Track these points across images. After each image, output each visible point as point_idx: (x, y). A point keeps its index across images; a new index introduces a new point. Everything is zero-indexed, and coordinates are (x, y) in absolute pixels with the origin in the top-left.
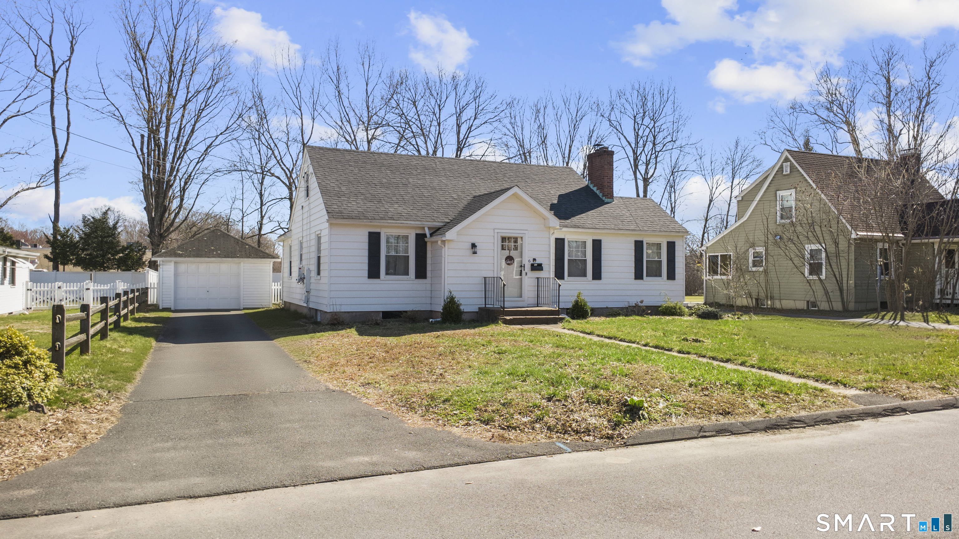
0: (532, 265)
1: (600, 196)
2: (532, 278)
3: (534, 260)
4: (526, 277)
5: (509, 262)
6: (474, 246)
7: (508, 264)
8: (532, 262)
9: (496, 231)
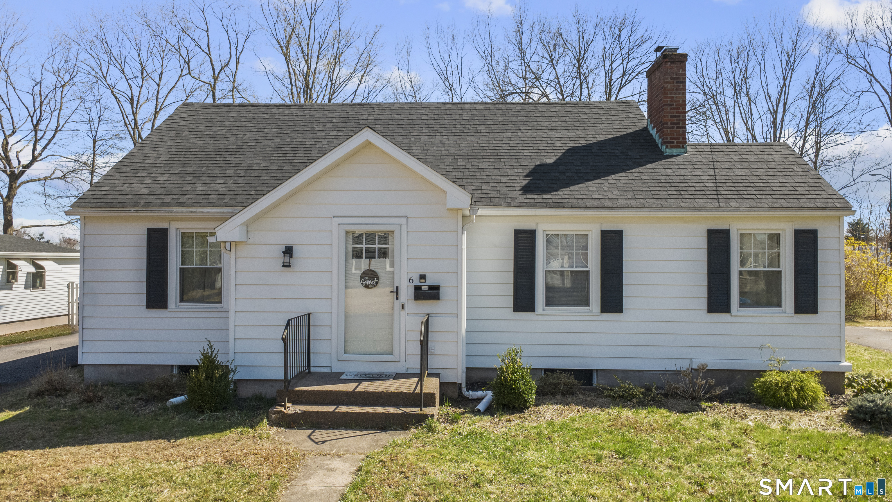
0: (417, 288)
1: (660, 145)
2: (416, 314)
3: (423, 277)
4: (403, 313)
5: (368, 282)
6: (288, 251)
7: (367, 287)
8: (417, 282)
9: (337, 221)
